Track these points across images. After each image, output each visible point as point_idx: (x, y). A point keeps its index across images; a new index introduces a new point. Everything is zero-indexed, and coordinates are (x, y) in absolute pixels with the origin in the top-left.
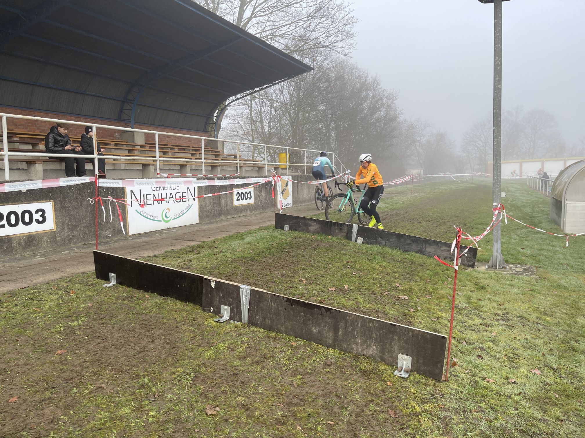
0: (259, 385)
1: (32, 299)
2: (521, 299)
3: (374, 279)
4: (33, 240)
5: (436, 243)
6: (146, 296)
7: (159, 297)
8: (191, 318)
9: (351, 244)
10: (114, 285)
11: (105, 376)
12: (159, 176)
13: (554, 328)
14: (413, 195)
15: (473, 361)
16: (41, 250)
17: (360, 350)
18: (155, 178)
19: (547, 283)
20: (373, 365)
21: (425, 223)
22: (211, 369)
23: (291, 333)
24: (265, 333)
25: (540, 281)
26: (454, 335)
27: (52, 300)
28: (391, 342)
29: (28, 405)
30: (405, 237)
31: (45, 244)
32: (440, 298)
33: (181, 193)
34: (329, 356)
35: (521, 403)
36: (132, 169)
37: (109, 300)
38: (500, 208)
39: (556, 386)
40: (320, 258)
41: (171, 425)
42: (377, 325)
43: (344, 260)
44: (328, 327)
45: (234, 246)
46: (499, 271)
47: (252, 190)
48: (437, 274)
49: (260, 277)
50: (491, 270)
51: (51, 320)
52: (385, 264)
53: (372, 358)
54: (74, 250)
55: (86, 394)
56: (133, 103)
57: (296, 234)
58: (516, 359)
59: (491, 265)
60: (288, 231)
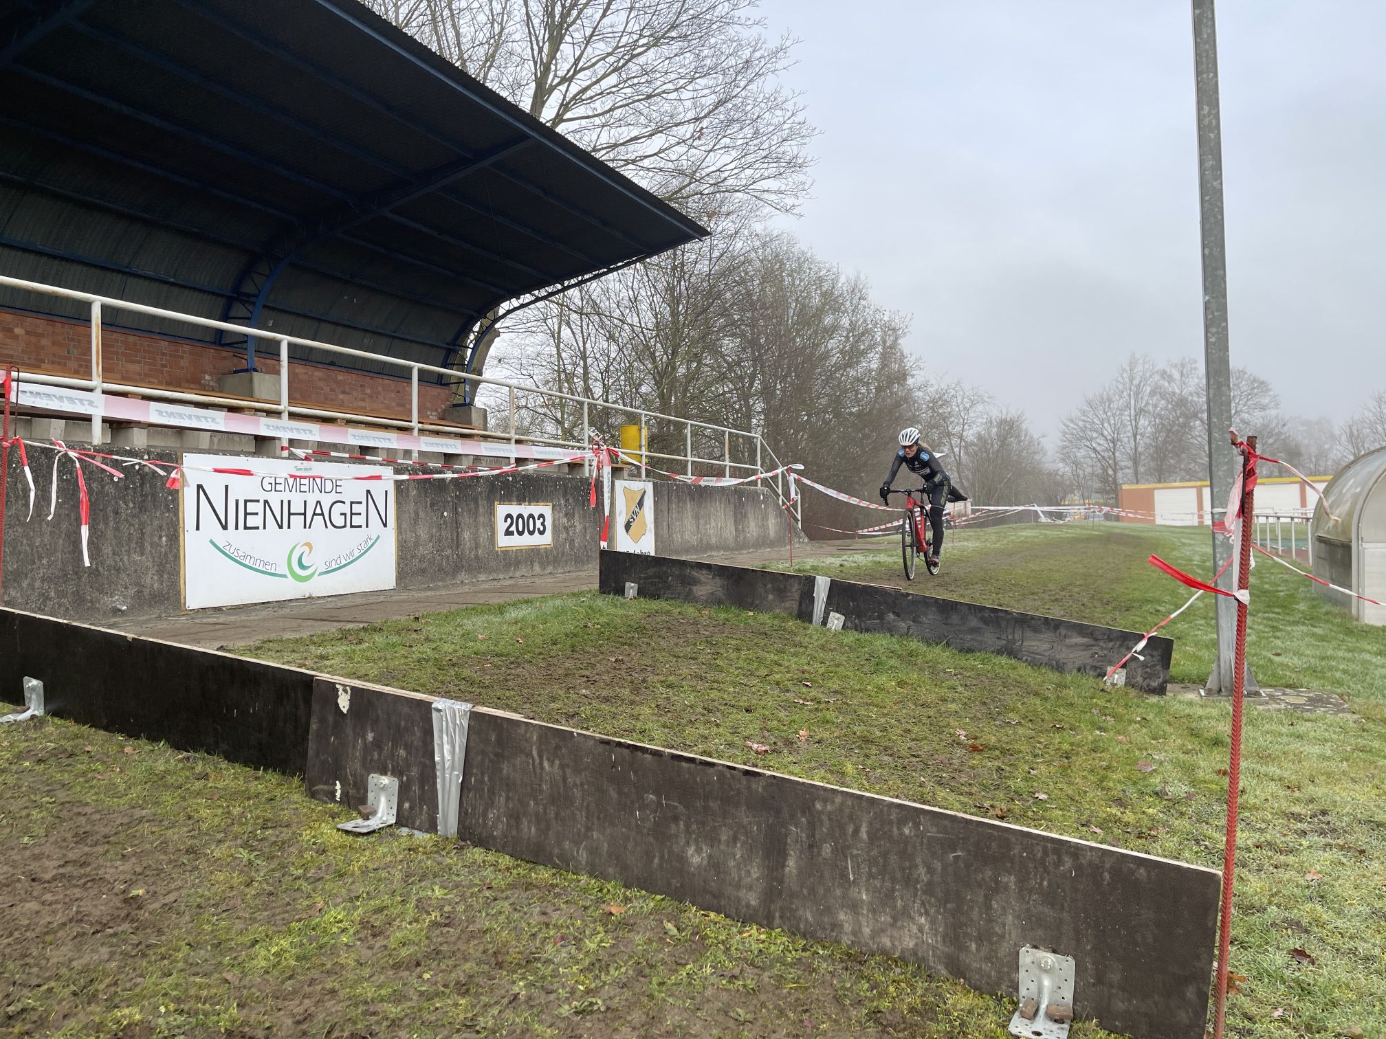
2: (1344, 773)
5: (1053, 625)
6: (126, 750)
7: (170, 752)
8: (258, 818)
9: (810, 631)
15: (1285, 972)
17: (867, 931)
18: (274, 458)
20: (920, 992)
23: (611, 870)
24: (515, 872)
25: (1371, 727)
28: (988, 898)
30: (965, 609)
33: (348, 504)
34: (749, 956)
42: (933, 832)
43: (793, 666)
44: (743, 844)
45: (470, 627)
47: (547, 511)
50: (1219, 700)
53: (916, 963)
56: (254, 304)
57: (655, 605)
59: (1215, 687)
60: (635, 598)
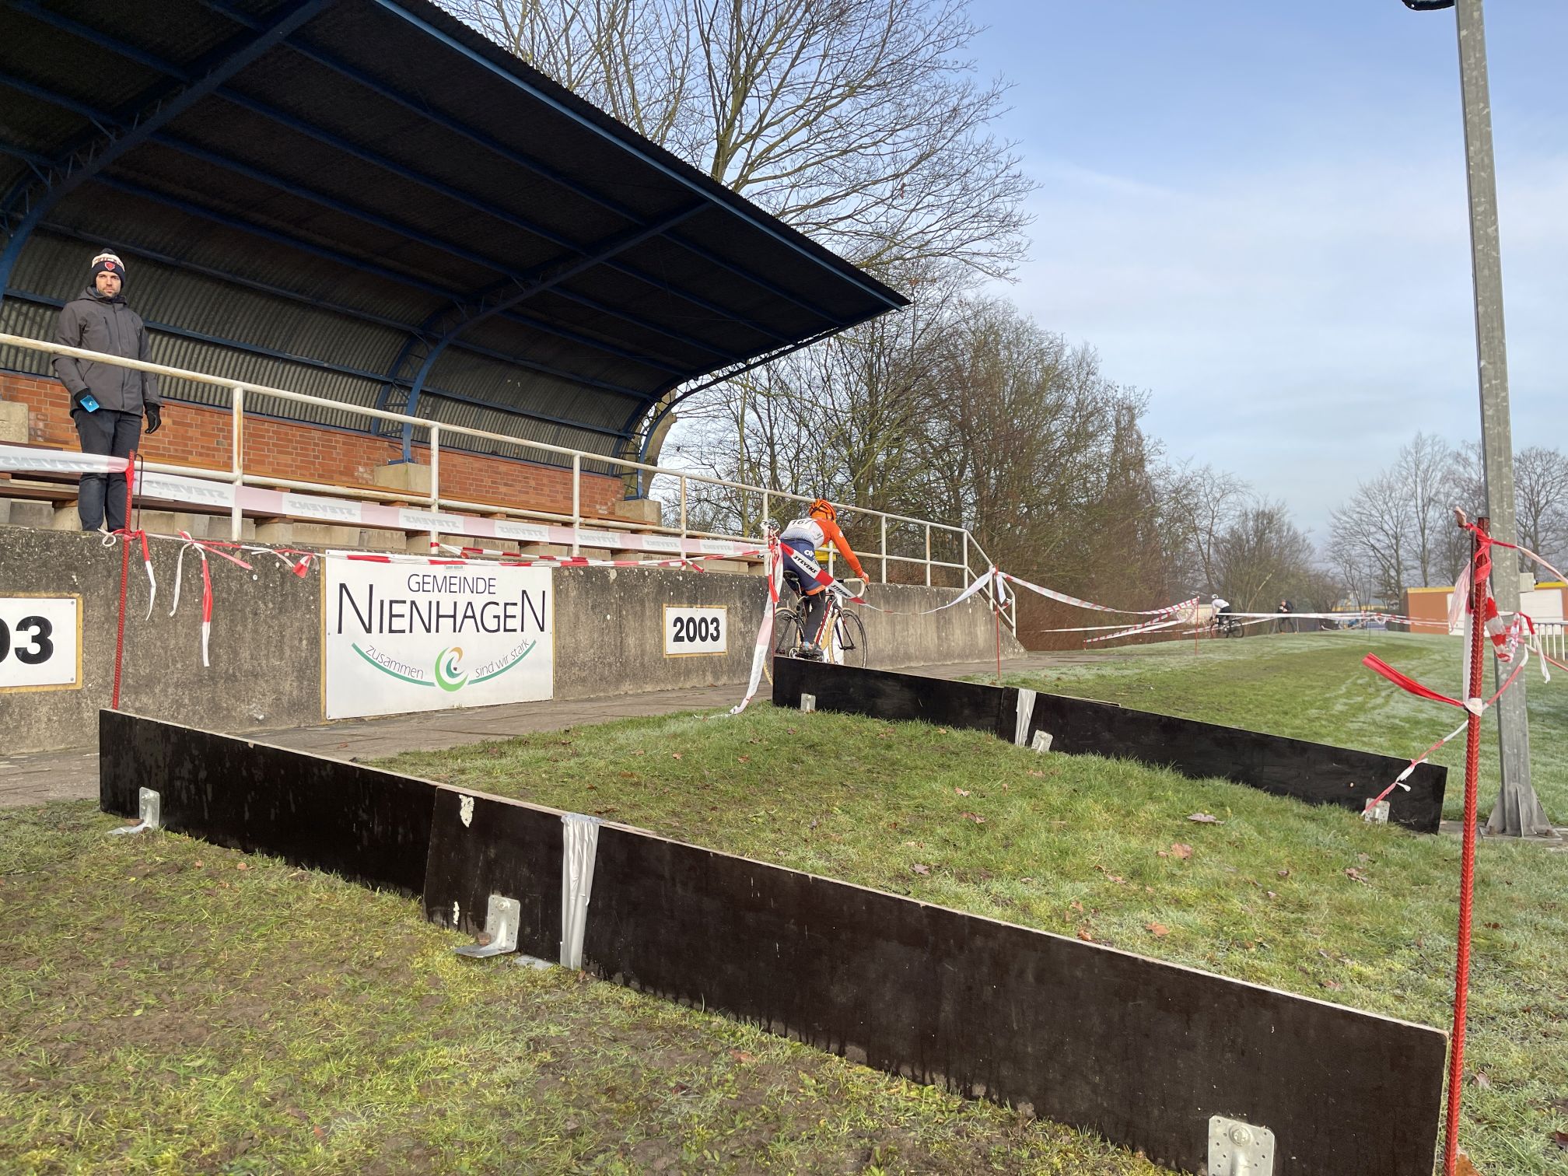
6: (242, 865)
7: (285, 868)
9: (1011, 751)
10: (146, 829)
12: (434, 550)
28: (1172, 1058)
31: (41, 729)
33: (502, 605)
34: (894, 1115)
42: (1108, 977)
44: (894, 984)
46: (1530, 842)
47: (722, 615)
57: (836, 719)
59: (1498, 826)
60: (812, 712)
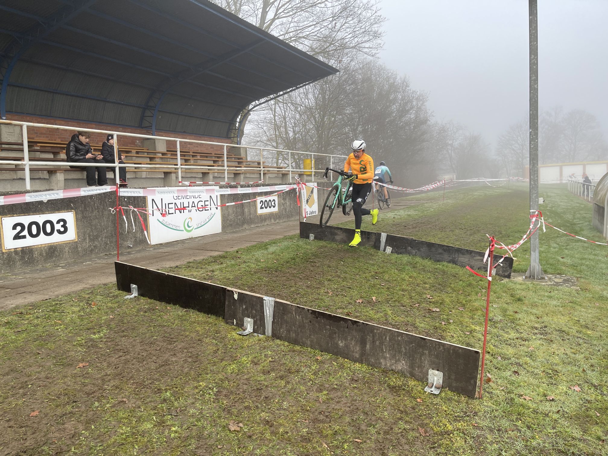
0: (283, 401)
1: (54, 311)
2: (560, 312)
3: (403, 290)
4: (54, 251)
5: (470, 252)
6: (168, 308)
7: (181, 309)
8: (214, 330)
9: (379, 254)
10: (135, 297)
11: (127, 390)
12: (180, 184)
13: (595, 342)
14: (445, 202)
15: (509, 378)
16: (63, 261)
17: (388, 365)
18: (177, 187)
19: (588, 295)
20: (402, 381)
21: (457, 231)
22: (234, 384)
23: (317, 347)
24: (289, 347)
25: (581, 292)
26: (488, 349)
27: (73, 312)
28: (421, 357)
29: (49, 420)
30: (437, 246)
31: (66, 255)
32: (474, 310)
33: (204, 202)
34: (356, 371)
35: (560, 421)
36: (153, 177)
37: (131, 312)
38: (537, 215)
39: (597, 403)
40: (346, 268)
41: (193, 441)
42: (406, 339)
43: (372, 270)
44: (354, 340)
45: (257, 256)
46: (537, 281)
47: (276, 198)
48: (470, 285)
49: (284, 288)
50: (528, 281)
51: (72, 333)
52: (415, 274)
53: (402, 373)
54: (96, 260)
55: (108, 408)
56: (154, 110)
57: (322, 243)
58: (555, 375)
59: (529, 275)
60: (313, 240)
